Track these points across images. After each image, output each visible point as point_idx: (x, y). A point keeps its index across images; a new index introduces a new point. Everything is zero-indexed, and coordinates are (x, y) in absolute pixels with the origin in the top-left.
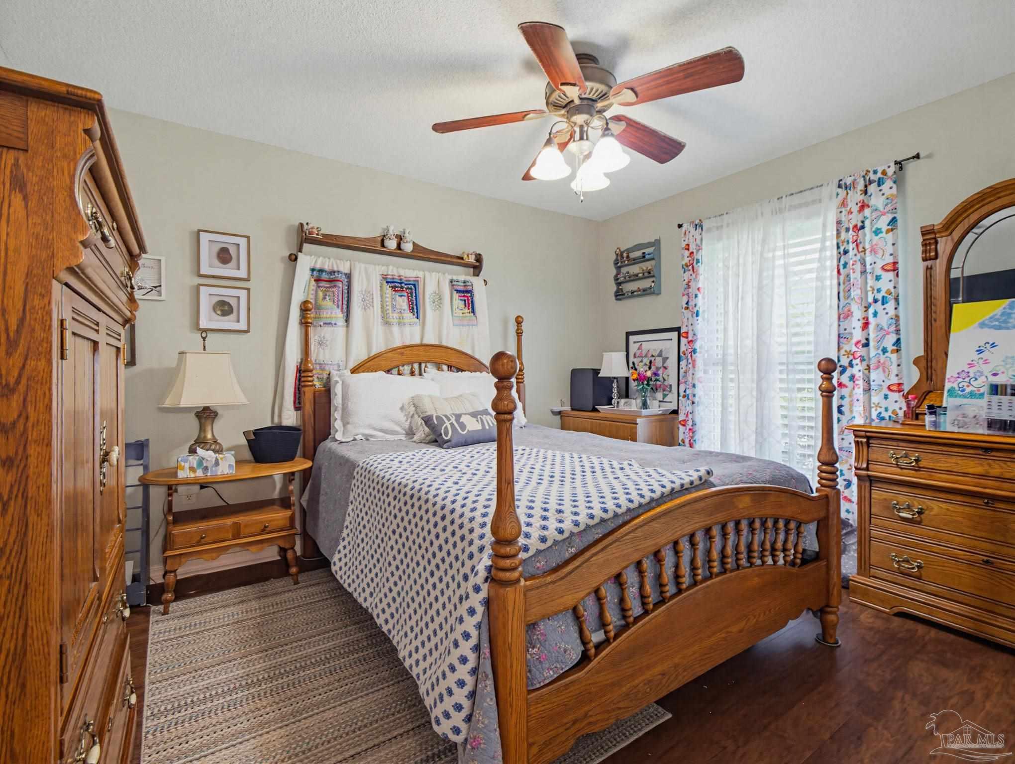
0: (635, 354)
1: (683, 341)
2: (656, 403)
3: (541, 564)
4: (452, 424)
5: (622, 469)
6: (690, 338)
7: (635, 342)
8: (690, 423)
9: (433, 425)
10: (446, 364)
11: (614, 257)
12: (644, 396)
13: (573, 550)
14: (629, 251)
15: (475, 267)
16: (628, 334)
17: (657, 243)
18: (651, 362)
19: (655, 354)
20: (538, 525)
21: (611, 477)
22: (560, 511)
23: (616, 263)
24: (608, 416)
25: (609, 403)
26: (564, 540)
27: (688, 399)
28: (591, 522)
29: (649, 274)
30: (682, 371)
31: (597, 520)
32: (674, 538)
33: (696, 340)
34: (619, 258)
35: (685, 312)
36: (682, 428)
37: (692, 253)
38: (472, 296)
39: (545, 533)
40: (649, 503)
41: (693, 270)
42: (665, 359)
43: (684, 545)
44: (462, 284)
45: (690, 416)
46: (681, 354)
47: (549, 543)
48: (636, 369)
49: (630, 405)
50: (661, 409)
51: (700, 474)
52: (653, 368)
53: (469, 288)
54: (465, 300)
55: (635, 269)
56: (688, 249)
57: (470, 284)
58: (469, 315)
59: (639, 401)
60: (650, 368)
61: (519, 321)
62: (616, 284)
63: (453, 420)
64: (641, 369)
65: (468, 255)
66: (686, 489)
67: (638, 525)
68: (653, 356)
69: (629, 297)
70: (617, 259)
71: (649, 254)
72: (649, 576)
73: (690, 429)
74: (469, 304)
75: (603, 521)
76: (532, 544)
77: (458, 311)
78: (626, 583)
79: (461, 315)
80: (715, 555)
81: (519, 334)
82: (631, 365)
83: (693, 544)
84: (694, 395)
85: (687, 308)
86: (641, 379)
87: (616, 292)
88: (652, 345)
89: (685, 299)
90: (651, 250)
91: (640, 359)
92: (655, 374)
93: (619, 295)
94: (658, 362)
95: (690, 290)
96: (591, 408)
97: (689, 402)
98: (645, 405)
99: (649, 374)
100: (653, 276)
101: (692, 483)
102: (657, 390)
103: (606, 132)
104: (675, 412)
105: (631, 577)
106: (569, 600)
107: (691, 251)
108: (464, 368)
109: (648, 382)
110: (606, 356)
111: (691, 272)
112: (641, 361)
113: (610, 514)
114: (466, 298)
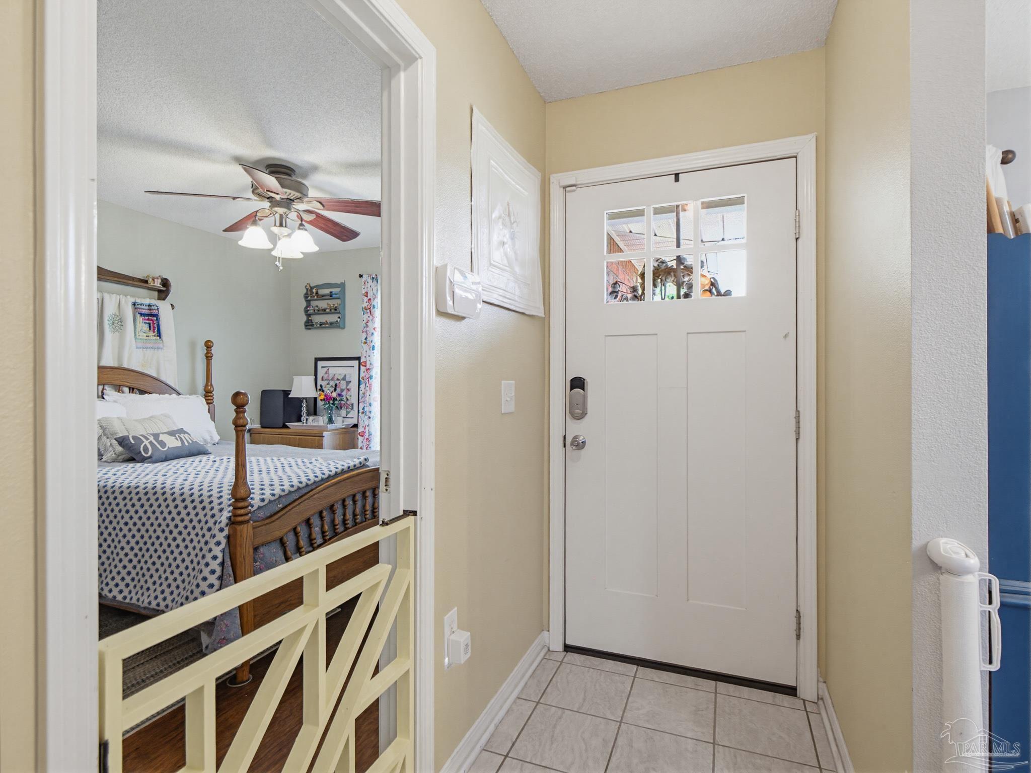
0: (323, 378)
1: (362, 368)
2: (340, 419)
3: (261, 514)
4: (151, 443)
5: (311, 463)
6: (368, 367)
7: (322, 367)
8: (367, 434)
9: (130, 445)
10: (127, 387)
11: (305, 291)
12: (330, 414)
13: (280, 506)
14: (319, 287)
15: (159, 291)
16: (317, 360)
17: (342, 286)
18: (336, 385)
19: (341, 377)
20: (258, 493)
21: (303, 468)
22: (272, 485)
23: (306, 296)
24: (298, 431)
25: (299, 420)
26: (275, 500)
27: (366, 414)
28: (292, 489)
29: (335, 310)
30: (361, 393)
31: (295, 488)
32: (343, 496)
33: (373, 368)
34: (309, 293)
35: (365, 346)
36: (360, 438)
37: (370, 299)
38: (157, 319)
39: (263, 496)
40: (327, 478)
41: (371, 313)
42: (348, 383)
43: (349, 502)
44: (147, 308)
45: (367, 428)
46: (361, 379)
47: (266, 502)
48: (323, 391)
49: (318, 421)
50: (344, 423)
51: (360, 460)
52: (338, 390)
53: (155, 312)
54: (149, 324)
55: (323, 304)
56: (367, 296)
57: (156, 308)
58: (154, 338)
59: (326, 418)
60: (335, 390)
61: (208, 345)
62: (306, 315)
63: (152, 438)
64: (328, 390)
65: (153, 280)
66: (351, 470)
67: (321, 490)
68: (338, 379)
69: (318, 328)
70: (306, 294)
71: (336, 294)
72: (327, 519)
73: (367, 439)
74: (154, 327)
75: (299, 488)
76: (255, 503)
77: (141, 334)
78: (313, 524)
79: (145, 338)
80: (368, 507)
81: (209, 357)
82: (319, 387)
83: (354, 502)
84: (370, 412)
85: (366, 343)
86: (327, 399)
87: (306, 322)
88: (337, 370)
89: (364, 335)
90: (337, 290)
91: (327, 382)
92: (340, 395)
93: (309, 325)
94: (343, 385)
95: (368, 329)
96: (281, 425)
97: (367, 417)
98: (331, 421)
99: (334, 395)
100: (339, 313)
101: (355, 466)
102: (341, 408)
103: (301, 227)
104: (356, 426)
105: (316, 521)
106: (278, 534)
107: (369, 297)
108: (151, 390)
109: (334, 401)
110: (297, 379)
111: (369, 315)
112: (328, 384)
113: (304, 484)
114: (151, 322)
